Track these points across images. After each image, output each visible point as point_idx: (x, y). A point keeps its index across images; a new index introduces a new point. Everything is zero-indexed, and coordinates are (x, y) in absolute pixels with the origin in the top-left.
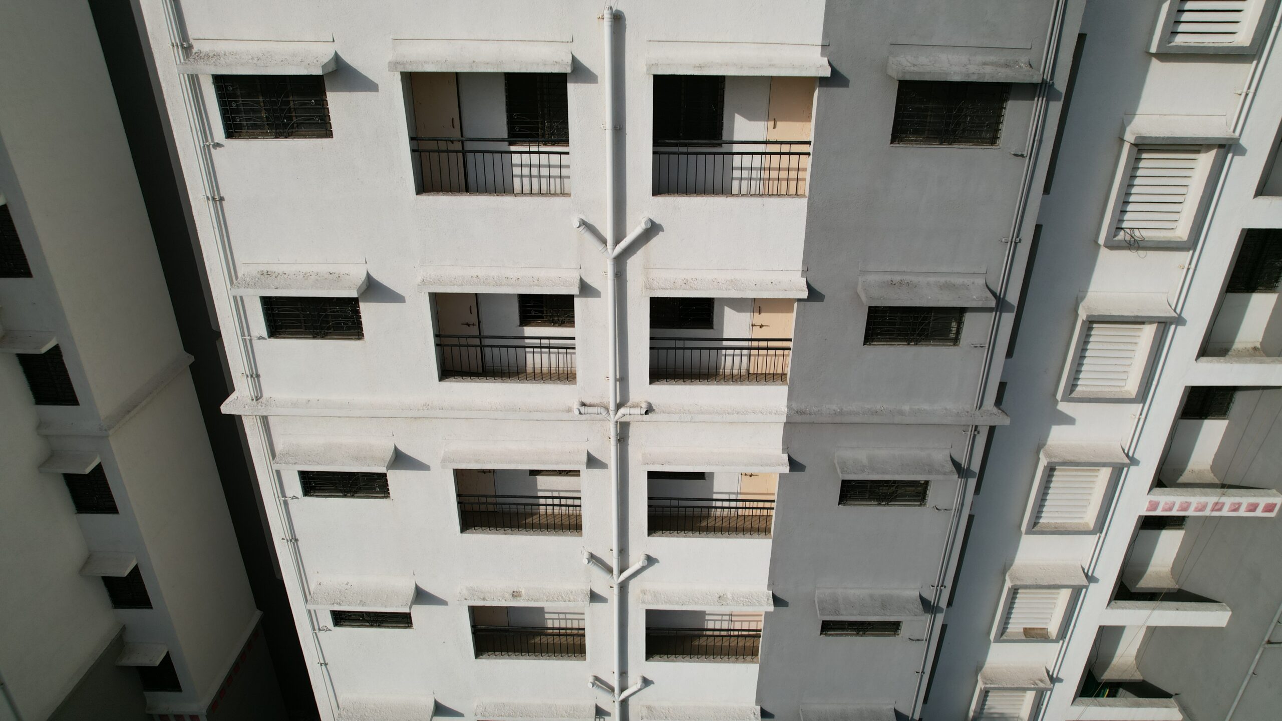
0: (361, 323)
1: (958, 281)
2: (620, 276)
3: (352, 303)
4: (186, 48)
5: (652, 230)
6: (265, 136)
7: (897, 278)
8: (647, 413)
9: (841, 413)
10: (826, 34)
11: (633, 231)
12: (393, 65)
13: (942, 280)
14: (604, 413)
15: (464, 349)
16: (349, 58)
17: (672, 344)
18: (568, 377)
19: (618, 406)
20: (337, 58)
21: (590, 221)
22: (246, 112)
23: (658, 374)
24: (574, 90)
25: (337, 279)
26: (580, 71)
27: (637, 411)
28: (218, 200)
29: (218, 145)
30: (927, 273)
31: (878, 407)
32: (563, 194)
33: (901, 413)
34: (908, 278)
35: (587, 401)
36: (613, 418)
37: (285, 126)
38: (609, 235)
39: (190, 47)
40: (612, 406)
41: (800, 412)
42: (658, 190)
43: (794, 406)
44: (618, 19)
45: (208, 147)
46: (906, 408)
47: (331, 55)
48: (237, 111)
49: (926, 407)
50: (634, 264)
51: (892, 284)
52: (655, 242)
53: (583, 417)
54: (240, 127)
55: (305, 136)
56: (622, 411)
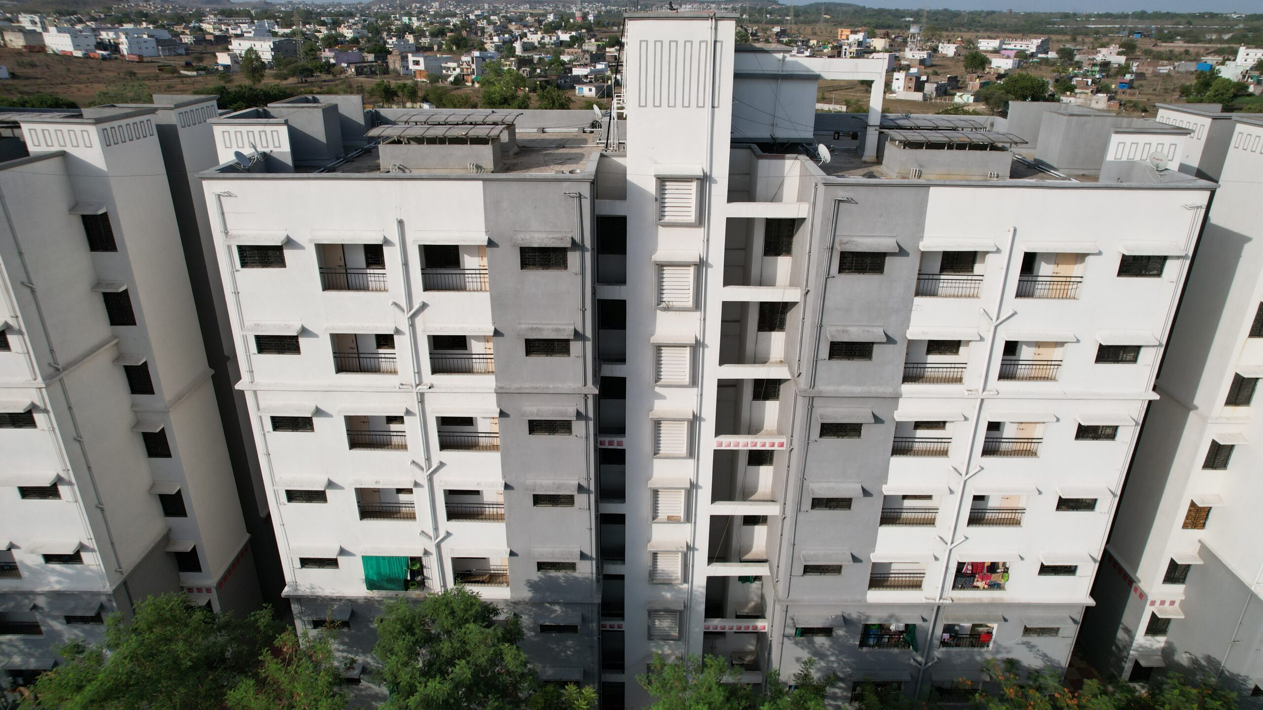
0: (299, 347)
1: (562, 327)
2: (412, 326)
3: (295, 339)
4: (226, 233)
5: (424, 306)
6: (257, 266)
7: (535, 326)
8: (430, 388)
9: (520, 388)
10: (486, 227)
11: (416, 306)
12: (311, 241)
13: (555, 327)
14: (411, 388)
15: (347, 359)
16: (292, 237)
17: (440, 356)
18: (395, 372)
19: (417, 385)
20: (288, 237)
21: (397, 302)
22: (250, 257)
23: (435, 371)
24: (386, 250)
25: (288, 327)
26: (386, 241)
27: (425, 387)
28: (237, 293)
29: (238, 271)
30: (548, 324)
31: (538, 385)
32: (385, 290)
33: (548, 388)
34: (539, 326)
35: (404, 383)
36: (415, 391)
37: (266, 263)
38: (405, 307)
39: (228, 232)
40: (414, 385)
41: (501, 388)
42: (426, 289)
43: (499, 385)
44: (401, 223)
45: (233, 272)
46: (551, 386)
47: (285, 236)
48: (246, 257)
49: (560, 385)
50: (418, 320)
51: (532, 329)
52: (426, 311)
53: (401, 390)
54: (247, 263)
55: (274, 267)
56: (419, 387)
